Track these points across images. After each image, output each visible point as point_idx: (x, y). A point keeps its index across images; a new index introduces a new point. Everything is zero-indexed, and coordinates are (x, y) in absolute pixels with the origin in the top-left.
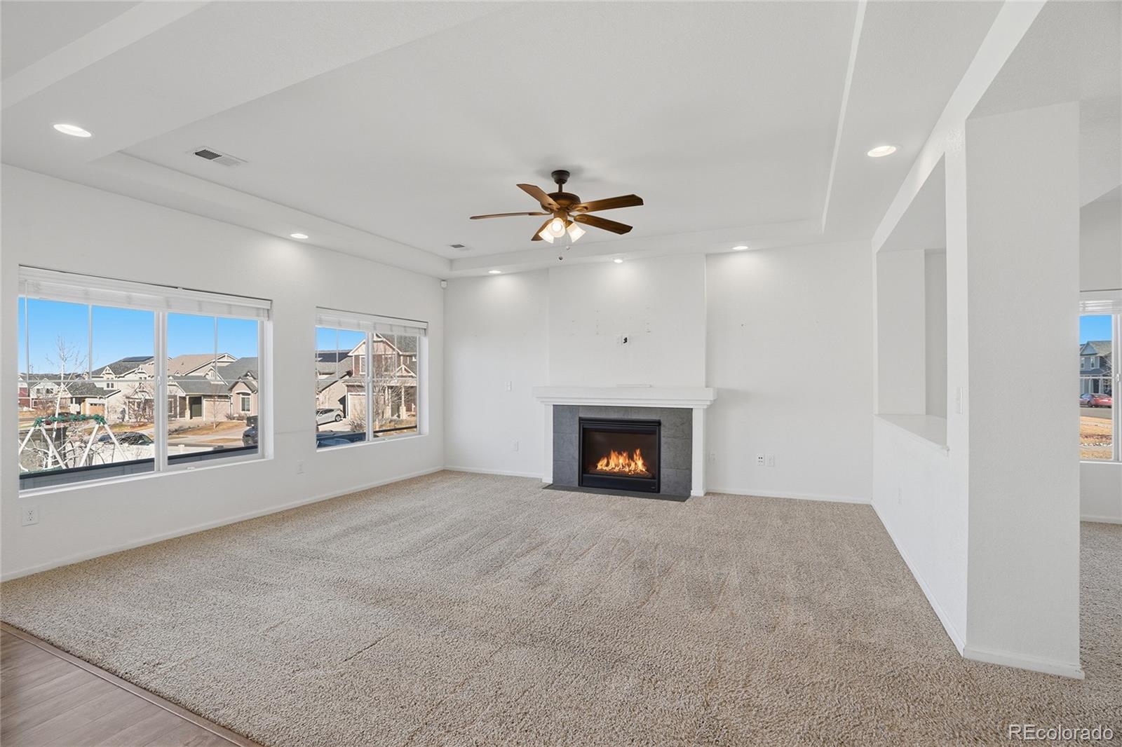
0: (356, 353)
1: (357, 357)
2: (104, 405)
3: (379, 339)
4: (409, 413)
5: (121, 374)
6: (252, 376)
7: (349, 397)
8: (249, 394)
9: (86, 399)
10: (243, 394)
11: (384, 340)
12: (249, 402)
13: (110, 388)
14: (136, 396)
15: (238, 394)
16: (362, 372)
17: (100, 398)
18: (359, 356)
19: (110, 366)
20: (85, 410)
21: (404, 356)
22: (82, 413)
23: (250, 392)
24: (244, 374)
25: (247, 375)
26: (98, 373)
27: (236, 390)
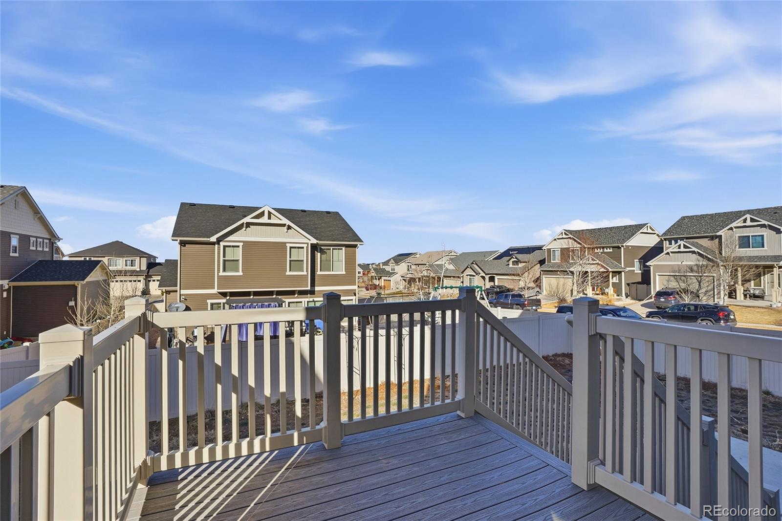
0: (548, 248)
1: (549, 250)
2: (390, 281)
3: (568, 236)
4: (594, 292)
5: (398, 263)
6: (476, 264)
7: (544, 278)
8: (474, 276)
9: (382, 277)
10: (470, 275)
11: (572, 237)
12: (474, 281)
13: (393, 271)
14: (407, 276)
15: (467, 275)
16: (553, 260)
17: (389, 277)
18: (550, 249)
19: (392, 258)
20: (381, 284)
21: (588, 248)
22: (380, 285)
23: (475, 274)
24: (472, 262)
25: (473, 263)
26: (386, 263)
27: (466, 273)
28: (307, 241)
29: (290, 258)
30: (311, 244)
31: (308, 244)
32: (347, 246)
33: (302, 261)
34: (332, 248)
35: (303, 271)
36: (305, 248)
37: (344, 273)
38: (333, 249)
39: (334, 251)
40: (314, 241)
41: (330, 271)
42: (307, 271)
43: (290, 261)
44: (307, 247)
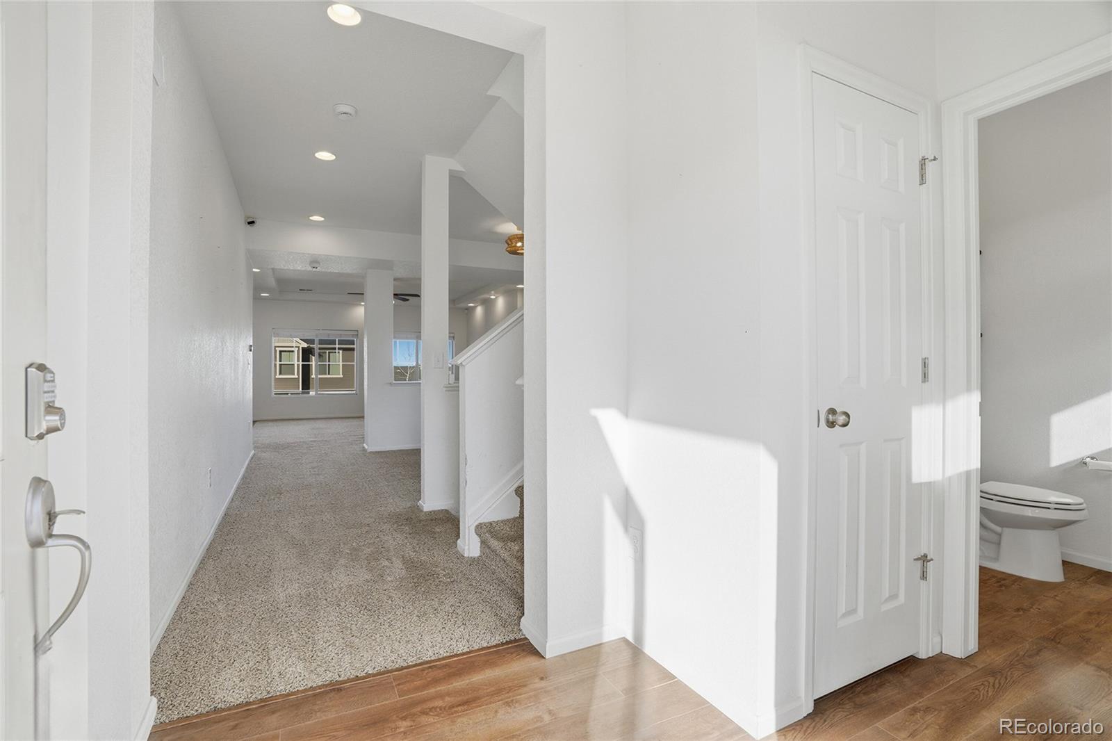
28: (298, 345)
29: (280, 361)
30: (302, 348)
31: (299, 347)
32: (344, 349)
33: (293, 364)
34: (327, 352)
35: (294, 374)
36: (296, 352)
37: (342, 376)
38: (329, 353)
39: (331, 354)
40: (305, 345)
41: (326, 374)
42: (298, 374)
43: (280, 365)
44: (298, 351)
